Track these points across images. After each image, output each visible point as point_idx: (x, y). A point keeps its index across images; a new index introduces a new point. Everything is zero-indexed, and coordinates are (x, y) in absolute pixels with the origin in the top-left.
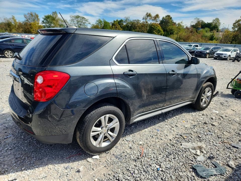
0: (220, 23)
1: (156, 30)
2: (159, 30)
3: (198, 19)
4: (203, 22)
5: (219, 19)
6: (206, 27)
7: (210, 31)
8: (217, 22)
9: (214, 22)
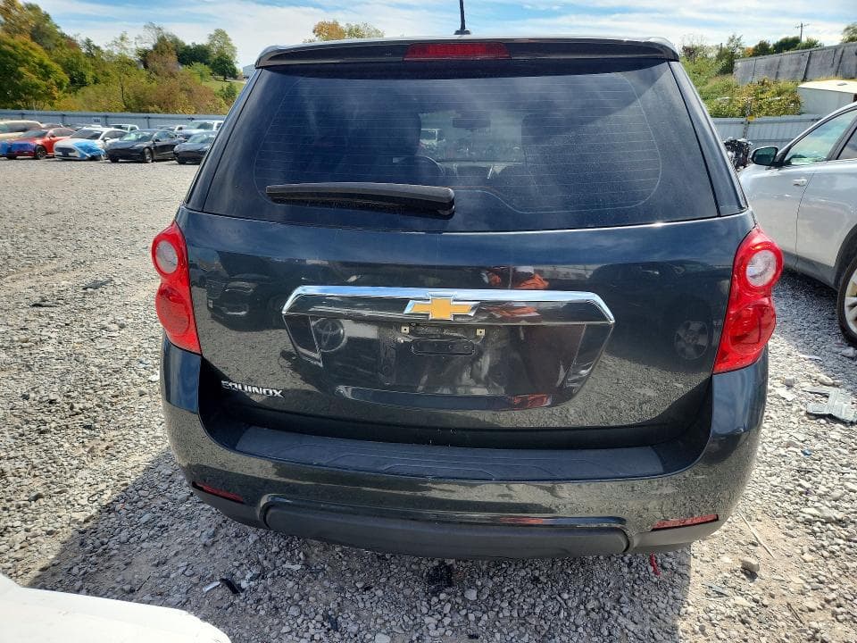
0: (234, 49)
1: (28, 64)
2: (41, 65)
3: (160, 29)
4: (176, 41)
5: (227, 33)
6: (196, 61)
7: (211, 74)
8: (224, 43)
9: (212, 44)
